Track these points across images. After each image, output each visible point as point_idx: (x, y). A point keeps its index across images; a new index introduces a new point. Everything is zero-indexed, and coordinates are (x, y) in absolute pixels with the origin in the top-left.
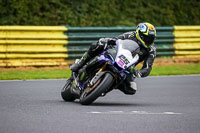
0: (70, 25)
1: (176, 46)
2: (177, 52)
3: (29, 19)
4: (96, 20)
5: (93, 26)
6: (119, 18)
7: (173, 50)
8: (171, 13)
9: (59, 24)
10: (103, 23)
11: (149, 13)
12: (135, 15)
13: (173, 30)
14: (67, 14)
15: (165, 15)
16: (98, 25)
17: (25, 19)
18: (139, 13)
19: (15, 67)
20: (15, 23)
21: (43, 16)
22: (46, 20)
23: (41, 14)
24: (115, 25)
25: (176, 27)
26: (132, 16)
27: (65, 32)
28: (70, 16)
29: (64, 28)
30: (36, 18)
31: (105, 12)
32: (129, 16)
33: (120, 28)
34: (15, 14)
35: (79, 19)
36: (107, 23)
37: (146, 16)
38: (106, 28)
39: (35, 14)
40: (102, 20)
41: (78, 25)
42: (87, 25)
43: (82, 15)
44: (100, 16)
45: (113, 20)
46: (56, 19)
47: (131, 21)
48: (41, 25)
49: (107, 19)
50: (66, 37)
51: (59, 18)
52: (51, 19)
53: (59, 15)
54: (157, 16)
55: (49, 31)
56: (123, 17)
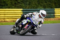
0: (24, 8)
2: (56, 16)
3: (11, 7)
6: (38, 6)
7: (55, 16)
9: (20, 8)
11: (47, 5)
13: (54, 10)
14: (23, 5)
15: (52, 5)
16: (32, 8)
17: (10, 7)
18: (44, 5)
19: (7, 21)
20: (7, 8)
21: (15, 6)
22: (16, 7)
23: (15, 5)
25: (55, 9)
27: (22, 11)
29: (22, 9)
30: (13, 6)
31: (34, 5)
33: (38, 9)
34: (7, 5)
35: (26, 7)
36: (34, 8)
37: (46, 6)
39: (13, 5)
43: (27, 5)
44: (32, 6)
45: (37, 7)
47: (42, 7)
48: (15, 8)
49: (35, 6)
51: (20, 6)
52: (18, 7)
53: (20, 5)
54: (50, 6)
55: (17, 10)
56: (39, 6)
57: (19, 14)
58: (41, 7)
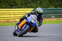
9: (31, 8)
12: (54, 5)
17: (20, 7)
18: (55, 4)
20: (17, 8)
21: (26, 6)
22: (27, 7)
23: (25, 5)
24: (48, 8)
27: (33, 10)
28: (34, 5)
34: (17, 5)
36: (45, 7)
37: (58, 5)
38: (45, 9)
39: (23, 5)
43: (38, 5)
44: (43, 5)
46: (30, 6)
49: (46, 6)
51: (31, 6)
52: (28, 6)
55: (28, 10)
56: (50, 5)
58: (52, 7)
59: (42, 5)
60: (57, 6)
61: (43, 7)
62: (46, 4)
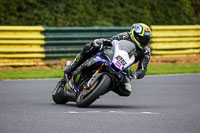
0: (47, 25)
1: (153, 46)
3: (5, 19)
4: (73, 20)
5: (70, 26)
8: (148, 13)
9: (36, 24)
10: (80, 22)
11: (126, 13)
12: (112, 15)
14: (45, 14)
15: (142, 14)
16: (75, 25)
17: (2, 19)
18: (116, 13)
21: (21, 17)
22: (23, 20)
23: (18, 14)
24: (92, 25)
25: (153, 27)
26: (109, 16)
27: (42, 32)
28: (47, 16)
29: (41, 28)
30: (13, 18)
31: (82, 12)
32: (106, 15)
33: (97, 28)
35: (56, 19)
37: (123, 16)
38: (83, 28)
39: (12, 14)
40: (79, 19)
41: (55, 24)
42: (64, 25)
43: (59, 15)
44: (77, 17)
45: (91, 20)
46: (33, 19)
47: (108, 21)
48: (18, 25)
49: (84, 19)
50: (43, 37)
51: (36, 18)
52: (28, 19)
53: (36, 15)
54: (134, 16)
55: (26, 31)
56: (100, 17)
57: (31, 45)
59: (74, 14)
60: (121, 19)
61: (77, 22)
62: (85, 13)
